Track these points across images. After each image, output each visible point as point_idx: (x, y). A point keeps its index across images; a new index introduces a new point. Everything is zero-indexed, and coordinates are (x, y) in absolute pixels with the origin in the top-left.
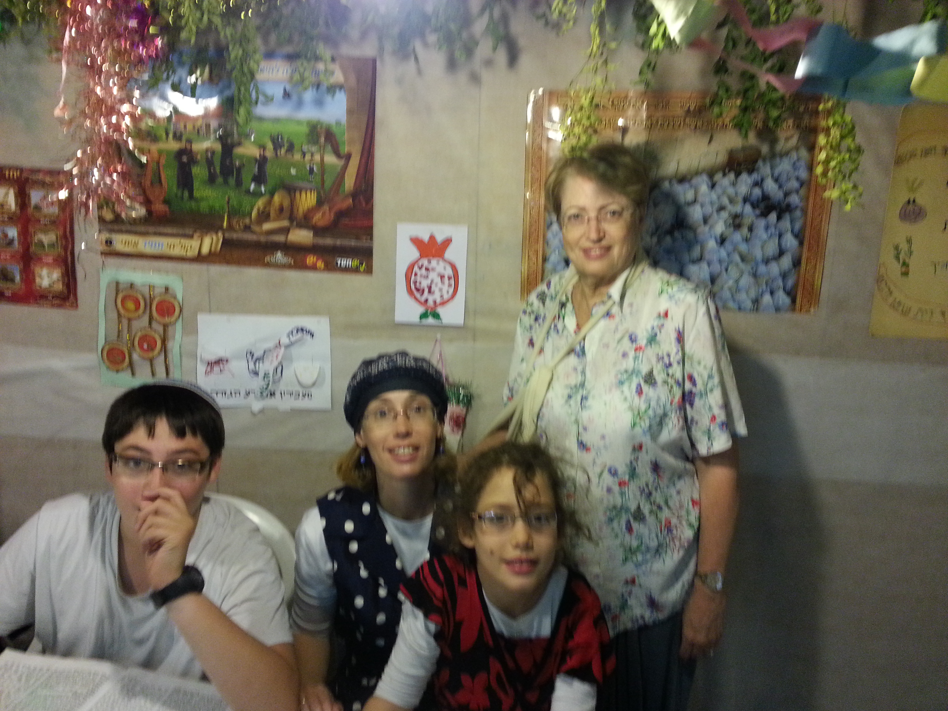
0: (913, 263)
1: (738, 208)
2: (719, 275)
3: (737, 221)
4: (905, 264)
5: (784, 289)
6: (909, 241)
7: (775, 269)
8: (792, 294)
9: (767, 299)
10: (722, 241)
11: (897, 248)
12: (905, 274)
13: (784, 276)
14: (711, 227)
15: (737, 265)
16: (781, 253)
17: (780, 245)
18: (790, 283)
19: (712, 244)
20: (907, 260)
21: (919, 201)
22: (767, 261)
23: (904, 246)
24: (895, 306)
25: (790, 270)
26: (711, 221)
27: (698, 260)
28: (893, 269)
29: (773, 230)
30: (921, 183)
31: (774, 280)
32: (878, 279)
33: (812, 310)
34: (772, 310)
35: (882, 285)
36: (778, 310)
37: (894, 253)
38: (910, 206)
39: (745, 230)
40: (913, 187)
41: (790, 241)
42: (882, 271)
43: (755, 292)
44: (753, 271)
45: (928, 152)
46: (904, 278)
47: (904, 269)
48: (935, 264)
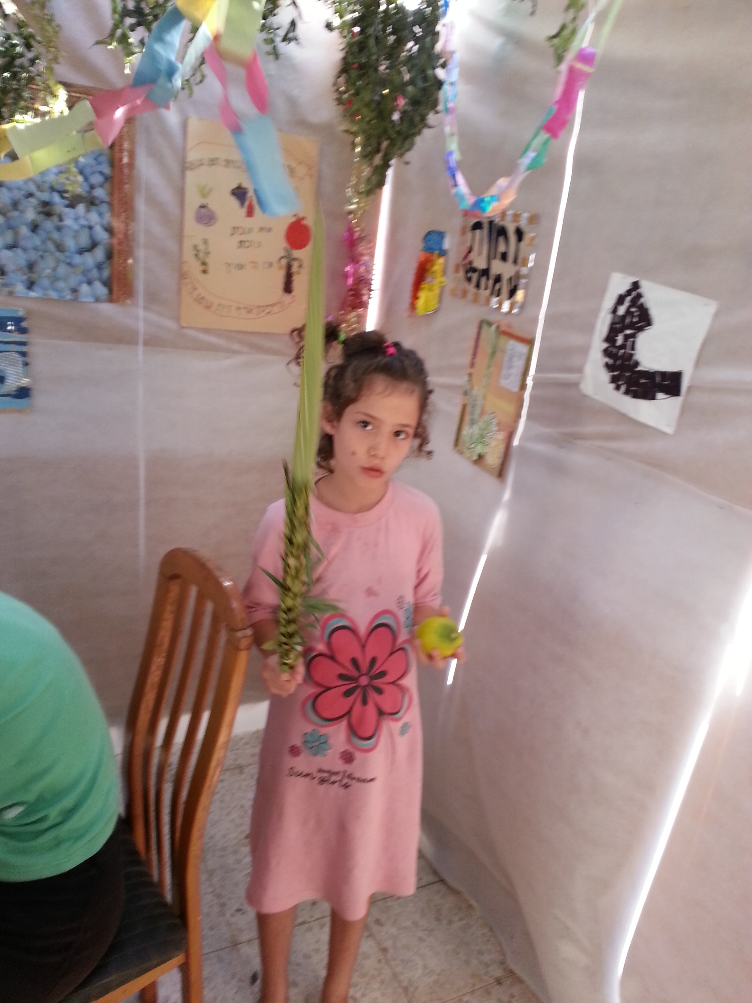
0: (210, 260)
1: (45, 196)
2: (36, 262)
3: (46, 209)
4: (204, 264)
5: (101, 281)
6: (205, 242)
7: (89, 260)
8: (107, 284)
9: (85, 288)
10: (35, 228)
11: (195, 247)
12: (205, 272)
13: (99, 267)
14: (22, 212)
15: (52, 253)
16: (94, 245)
17: (91, 237)
18: (106, 273)
19: (24, 231)
20: (207, 260)
21: (212, 206)
22: (81, 251)
23: (201, 247)
24: (200, 300)
25: (103, 263)
26: (21, 207)
27: (11, 247)
28: (194, 267)
29: (83, 222)
30: (210, 191)
31: (89, 270)
32: (182, 276)
33: (128, 302)
34: (91, 300)
35: (186, 281)
36: (98, 300)
37: (194, 252)
38: (203, 210)
39: (55, 219)
40: (204, 192)
41: (102, 235)
42: (185, 268)
43: (73, 281)
44: (68, 261)
45: (213, 162)
46: (203, 276)
47: (203, 268)
48: (229, 265)
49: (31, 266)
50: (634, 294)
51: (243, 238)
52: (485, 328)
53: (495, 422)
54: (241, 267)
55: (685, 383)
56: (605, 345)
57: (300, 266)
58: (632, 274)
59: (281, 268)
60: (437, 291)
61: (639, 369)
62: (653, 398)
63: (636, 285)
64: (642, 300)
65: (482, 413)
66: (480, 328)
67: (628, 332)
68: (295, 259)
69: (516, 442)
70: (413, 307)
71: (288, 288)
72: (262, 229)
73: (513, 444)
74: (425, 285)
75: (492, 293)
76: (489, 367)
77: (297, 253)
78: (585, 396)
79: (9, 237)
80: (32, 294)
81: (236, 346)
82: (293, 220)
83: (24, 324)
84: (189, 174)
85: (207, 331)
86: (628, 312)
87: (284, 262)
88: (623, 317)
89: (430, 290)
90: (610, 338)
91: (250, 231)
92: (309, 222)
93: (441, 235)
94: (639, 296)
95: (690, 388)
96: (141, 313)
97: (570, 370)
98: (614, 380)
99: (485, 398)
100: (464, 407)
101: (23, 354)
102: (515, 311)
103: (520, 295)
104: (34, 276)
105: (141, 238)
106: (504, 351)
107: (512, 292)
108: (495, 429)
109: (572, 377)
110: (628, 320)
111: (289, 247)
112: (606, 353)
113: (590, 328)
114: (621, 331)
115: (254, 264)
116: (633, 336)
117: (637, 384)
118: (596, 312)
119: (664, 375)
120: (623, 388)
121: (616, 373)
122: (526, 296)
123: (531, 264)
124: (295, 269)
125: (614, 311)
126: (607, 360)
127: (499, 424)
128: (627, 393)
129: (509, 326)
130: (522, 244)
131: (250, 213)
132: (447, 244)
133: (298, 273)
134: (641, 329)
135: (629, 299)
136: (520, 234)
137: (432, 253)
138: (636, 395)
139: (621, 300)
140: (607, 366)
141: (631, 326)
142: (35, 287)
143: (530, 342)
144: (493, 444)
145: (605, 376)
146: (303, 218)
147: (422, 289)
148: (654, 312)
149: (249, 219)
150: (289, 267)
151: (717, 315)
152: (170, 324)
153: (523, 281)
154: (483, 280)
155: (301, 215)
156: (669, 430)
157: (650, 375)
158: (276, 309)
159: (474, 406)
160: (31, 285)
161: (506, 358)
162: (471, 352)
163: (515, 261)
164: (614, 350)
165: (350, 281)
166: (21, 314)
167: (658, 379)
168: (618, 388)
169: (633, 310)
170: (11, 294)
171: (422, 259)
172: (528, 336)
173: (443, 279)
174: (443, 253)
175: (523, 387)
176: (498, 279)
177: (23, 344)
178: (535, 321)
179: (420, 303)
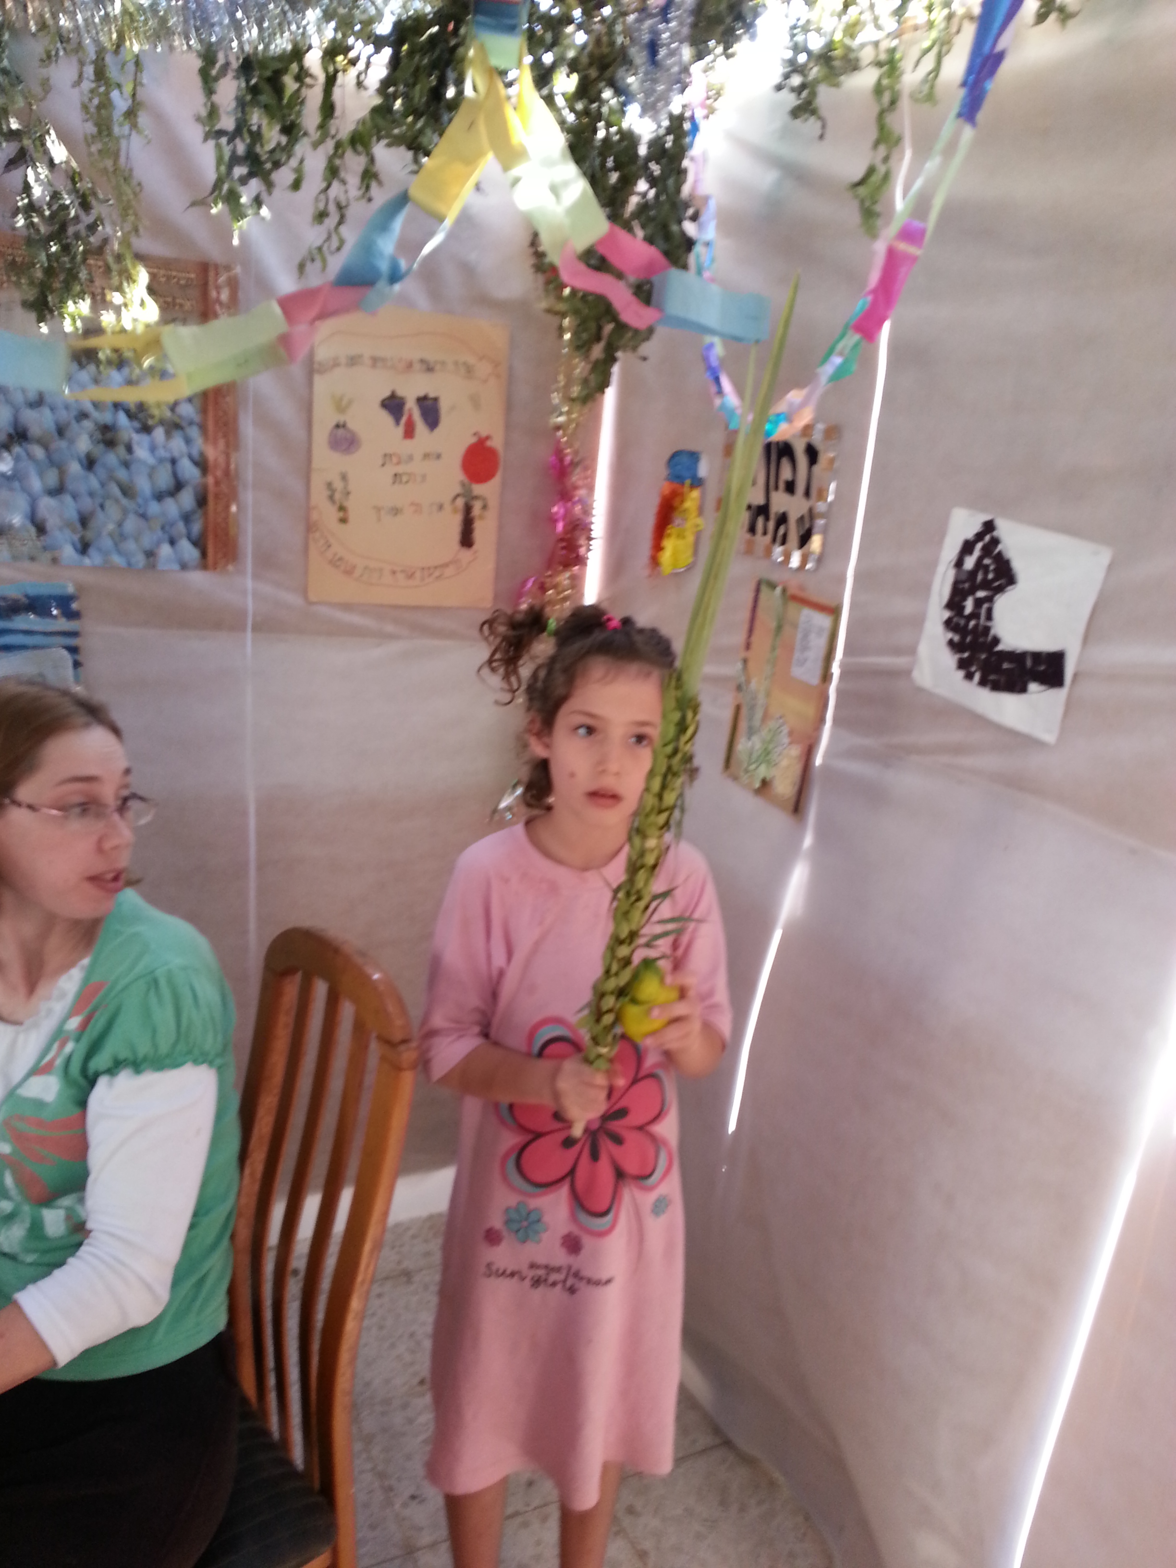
0: (350, 504)
1: (106, 417)
2: (92, 514)
3: (109, 435)
4: (342, 508)
5: (189, 538)
6: (344, 477)
7: (172, 508)
8: (199, 543)
9: (165, 550)
10: (90, 463)
11: (329, 485)
12: (344, 520)
13: (187, 518)
14: (72, 442)
15: (117, 501)
16: (178, 486)
17: (175, 474)
18: (196, 528)
19: (75, 468)
20: (346, 504)
21: (350, 425)
22: (159, 497)
23: (338, 485)
24: (336, 562)
25: (193, 512)
26: (68, 434)
27: (57, 491)
28: (328, 514)
29: (162, 453)
30: (350, 402)
31: (172, 524)
32: (310, 527)
33: (230, 568)
34: (176, 567)
35: (317, 535)
36: (184, 567)
37: (327, 493)
38: (341, 431)
39: (121, 450)
40: (341, 406)
41: (188, 470)
42: (315, 516)
43: (147, 541)
44: (141, 511)
45: (353, 361)
46: (343, 526)
47: (341, 514)
48: (378, 509)
49: (84, 521)
50: (987, 538)
51: (400, 469)
52: (765, 591)
53: (785, 730)
54: (396, 511)
55: (1070, 669)
56: (947, 614)
57: (485, 507)
58: (983, 510)
59: (455, 511)
60: (690, 538)
61: (1000, 648)
62: (1023, 690)
63: (989, 526)
64: (1000, 547)
65: (766, 717)
66: (758, 591)
67: (981, 594)
68: (476, 498)
69: (818, 761)
70: (655, 561)
71: (467, 540)
72: (426, 456)
73: (815, 763)
74: (671, 530)
75: (774, 540)
76: (773, 649)
77: (478, 489)
78: (920, 690)
79: (52, 478)
80: (87, 561)
81: (389, 628)
82: (473, 440)
83: (74, 606)
84: (317, 379)
85: (347, 607)
86: (979, 564)
87: (460, 502)
88: (973, 573)
89: (681, 536)
90: (954, 603)
91: (411, 458)
92: (497, 443)
93: (694, 457)
94: (995, 542)
95: (1076, 676)
96: (249, 583)
97: (898, 651)
98: (962, 664)
99: (768, 694)
100: (738, 709)
101: (73, 650)
102: (809, 566)
103: (816, 542)
104: (89, 535)
105: (249, 475)
106: (795, 626)
107: (805, 539)
108: (786, 740)
109: (901, 661)
110: (980, 577)
111: (466, 481)
112: (949, 624)
113: (924, 589)
114: (972, 591)
115: (417, 507)
116: (990, 599)
117: (998, 670)
118: (932, 565)
119: (1037, 656)
120: (977, 677)
121: (966, 655)
122: (824, 545)
123: (830, 498)
124: (476, 511)
125: (959, 564)
126: (950, 635)
127: (791, 733)
128: (983, 683)
129: (802, 588)
130: (816, 469)
131: (409, 432)
132: (703, 469)
133: (481, 517)
134: (1000, 589)
135: (979, 546)
136: (812, 454)
137: (683, 484)
138: (996, 687)
139: (967, 547)
140: (951, 643)
141: (986, 585)
142: (92, 551)
143: (835, 612)
144: (784, 763)
145: (950, 659)
146: (488, 438)
147: (669, 535)
148: (1018, 565)
149: (408, 442)
150: (468, 509)
151: (1111, 567)
152: (293, 599)
153: (820, 522)
154: (760, 521)
155: (484, 434)
156: (1050, 737)
157: (1017, 657)
158: (449, 571)
159: (752, 708)
160: (84, 548)
161: (799, 636)
162: (746, 627)
163: (807, 493)
164: (962, 622)
165: (560, 526)
166: (70, 589)
167: (1029, 663)
168: (969, 676)
169: (987, 561)
170: (55, 561)
171: (667, 492)
172: (833, 604)
173: (699, 521)
174: (697, 483)
175: (826, 677)
176: (783, 519)
177: (74, 634)
178: (842, 580)
179: (666, 557)
